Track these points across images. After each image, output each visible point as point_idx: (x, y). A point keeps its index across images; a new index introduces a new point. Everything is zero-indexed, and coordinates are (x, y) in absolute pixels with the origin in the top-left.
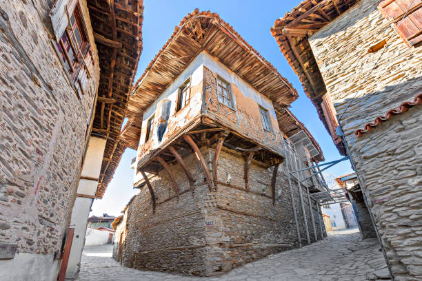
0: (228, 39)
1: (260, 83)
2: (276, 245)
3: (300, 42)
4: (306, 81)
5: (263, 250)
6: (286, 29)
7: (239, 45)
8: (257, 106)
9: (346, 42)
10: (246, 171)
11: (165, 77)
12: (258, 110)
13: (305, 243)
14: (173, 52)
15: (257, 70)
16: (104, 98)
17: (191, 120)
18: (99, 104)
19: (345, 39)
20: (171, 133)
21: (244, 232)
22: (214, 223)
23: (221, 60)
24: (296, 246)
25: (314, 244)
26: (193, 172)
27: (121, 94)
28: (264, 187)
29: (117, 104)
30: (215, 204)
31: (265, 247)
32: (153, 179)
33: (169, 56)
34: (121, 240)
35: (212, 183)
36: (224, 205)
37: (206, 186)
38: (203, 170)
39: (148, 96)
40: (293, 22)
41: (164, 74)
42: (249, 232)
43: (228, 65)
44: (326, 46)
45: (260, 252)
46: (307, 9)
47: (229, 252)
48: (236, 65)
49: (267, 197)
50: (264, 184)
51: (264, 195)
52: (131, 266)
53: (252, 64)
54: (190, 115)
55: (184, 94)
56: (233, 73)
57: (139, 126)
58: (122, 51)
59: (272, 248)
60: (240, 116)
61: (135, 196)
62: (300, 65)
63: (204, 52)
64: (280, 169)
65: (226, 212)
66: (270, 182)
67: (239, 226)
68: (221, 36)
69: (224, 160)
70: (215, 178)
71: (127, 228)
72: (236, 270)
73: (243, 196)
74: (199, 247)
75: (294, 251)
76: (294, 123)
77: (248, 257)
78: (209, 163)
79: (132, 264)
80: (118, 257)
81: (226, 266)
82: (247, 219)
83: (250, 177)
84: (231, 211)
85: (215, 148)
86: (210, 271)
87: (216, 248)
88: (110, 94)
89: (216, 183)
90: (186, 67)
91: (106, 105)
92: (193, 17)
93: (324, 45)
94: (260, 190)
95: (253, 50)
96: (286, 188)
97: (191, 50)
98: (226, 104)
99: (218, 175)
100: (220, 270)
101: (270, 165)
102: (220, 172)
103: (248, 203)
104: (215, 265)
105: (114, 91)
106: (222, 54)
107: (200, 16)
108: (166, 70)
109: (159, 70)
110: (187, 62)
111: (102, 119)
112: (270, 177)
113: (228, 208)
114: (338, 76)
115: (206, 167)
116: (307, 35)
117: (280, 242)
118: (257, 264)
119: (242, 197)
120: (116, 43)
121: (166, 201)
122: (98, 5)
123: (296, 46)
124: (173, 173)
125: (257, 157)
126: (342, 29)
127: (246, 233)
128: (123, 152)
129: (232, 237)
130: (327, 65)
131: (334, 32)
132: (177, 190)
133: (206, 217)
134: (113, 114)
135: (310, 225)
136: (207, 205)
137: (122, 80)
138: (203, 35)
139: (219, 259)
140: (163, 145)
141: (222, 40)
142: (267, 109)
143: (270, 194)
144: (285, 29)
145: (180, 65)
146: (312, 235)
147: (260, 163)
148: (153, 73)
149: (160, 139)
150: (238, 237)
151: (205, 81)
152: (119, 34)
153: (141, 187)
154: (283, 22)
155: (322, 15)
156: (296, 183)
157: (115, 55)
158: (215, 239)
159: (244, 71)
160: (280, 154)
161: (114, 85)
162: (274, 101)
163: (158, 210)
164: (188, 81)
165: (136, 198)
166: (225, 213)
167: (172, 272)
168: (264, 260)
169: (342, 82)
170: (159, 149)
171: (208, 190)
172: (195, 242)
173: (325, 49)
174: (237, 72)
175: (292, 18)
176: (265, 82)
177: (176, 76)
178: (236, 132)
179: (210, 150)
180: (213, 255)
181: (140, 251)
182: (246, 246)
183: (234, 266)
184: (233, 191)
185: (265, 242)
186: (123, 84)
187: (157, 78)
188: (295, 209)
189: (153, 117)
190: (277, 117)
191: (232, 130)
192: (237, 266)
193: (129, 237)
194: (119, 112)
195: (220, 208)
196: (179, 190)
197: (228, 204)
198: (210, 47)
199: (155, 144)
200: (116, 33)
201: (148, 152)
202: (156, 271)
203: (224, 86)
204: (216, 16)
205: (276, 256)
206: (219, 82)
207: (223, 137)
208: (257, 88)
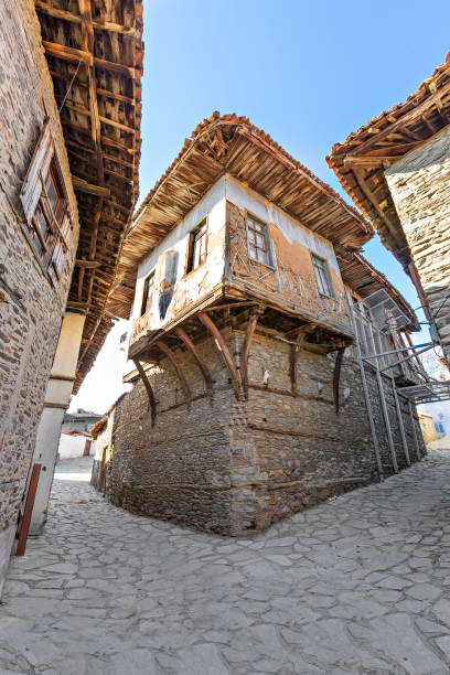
0: (262, 154)
1: (312, 216)
2: (342, 480)
3: (372, 173)
4: (384, 228)
5: (319, 490)
6: (350, 159)
7: (279, 162)
8: (309, 256)
9: (442, 184)
10: (293, 362)
11: (170, 214)
12: (310, 261)
13: (390, 471)
14: (181, 177)
15: (308, 197)
16: (84, 261)
17: (209, 291)
18: (77, 270)
19: (440, 180)
20: (178, 307)
21: (290, 463)
22: (243, 452)
23: (253, 186)
24: (374, 480)
25: (405, 472)
26: (211, 366)
27: (107, 255)
28: (320, 385)
29: (102, 268)
30: (245, 421)
31: (324, 485)
32: (152, 372)
33: (176, 184)
34: (104, 459)
35: (240, 388)
36: (258, 422)
37: (231, 392)
38: (225, 366)
39: (145, 243)
40: (360, 148)
41: (168, 210)
42: (298, 463)
43: (263, 193)
44: (412, 187)
45: (315, 493)
46: (381, 129)
47: (267, 498)
48: (276, 192)
49: (326, 401)
50: (321, 381)
51: (322, 399)
52: (119, 505)
53: (300, 190)
54: (207, 283)
55: (198, 243)
56: (271, 204)
57: (132, 285)
58: (111, 199)
59: (335, 485)
60: (281, 278)
61: (125, 394)
62: (373, 207)
63: (228, 176)
64: (347, 353)
65: (262, 432)
66: (330, 378)
67: (283, 454)
68: (251, 151)
69: (258, 347)
70: (245, 379)
71: (113, 443)
72: (278, 525)
73: (287, 404)
74: (221, 489)
75: (371, 487)
76: (369, 274)
77: (298, 502)
78: (235, 354)
79: (120, 501)
80: (98, 483)
81: (263, 520)
82: (295, 442)
83: (298, 372)
84: (270, 431)
85: (245, 329)
86: (237, 527)
87: (247, 492)
88: (93, 256)
89: (246, 385)
90: (200, 198)
91: (87, 270)
92: (211, 125)
93: (409, 185)
94: (315, 392)
95: (301, 168)
96: (358, 385)
97: (208, 173)
98: (261, 260)
99: (250, 372)
100: (253, 526)
101: (331, 350)
102: (253, 367)
103: (296, 416)
104: (245, 519)
105: (98, 251)
106: (254, 177)
107: (221, 123)
108: (171, 204)
109: (162, 203)
110: (202, 191)
111: (80, 290)
112: (330, 368)
113: (265, 425)
114: (431, 242)
115: (231, 363)
116: (383, 166)
117: (348, 475)
118: (312, 514)
119: (287, 407)
120: (102, 190)
121: (171, 408)
122: (78, 139)
123: (365, 179)
124: (182, 365)
125: (310, 338)
126: (435, 161)
127: (294, 465)
128: (109, 330)
129: (272, 473)
130: (414, 221)
131: (424, 165)
132: (188, 393)
133: (232, 441)
134: (95, 281)
135: (398, 440)
136: (232, 422)
137: (110, 236)
138: (226, 151)
139: (252, 510)
140: (168, 326)
141: (254, 157)
142: (324, 257)
143: (331, 398)
144: (348, 159)
145: (191, 196)
146: (402, 456)
147: (314, 346)
148: (153, 209)
149: (163, 316)
150: (281, 471)
151: (228, 225)
152: (107, 177)
153: (133, 381)
154: (344, 148)
155: (404, 135)
156: (374, 373)
157: (100, 205)
158: (245, 478)
159: (288, 200)
160: (346, 333)
161: (98, 243)
162: (335, 242)
163: (160, 422)
164: (203, 223)
165: (127, 398)
166: (260, 435)
167: (180, 523)
168: (323, 507)
169: (438, 252)
170: (161, 330)
171: (234, 398)
172: (215, 480)
173: (409, 193)
174: (277, 202)
175: (358, 142)
176: (320, 215)
177: (186, 211)
178: (276, 305)
179: (237, 333)
180: (241, 504)
181: (133, 484)
182: (294, 486)
183: (276, 519)
184: (273, 397)
185: (324, 477)
186: (111, 242)
187: (158, 216)
188: (371, 416)
189: (153, 274)
190: (340, 268)
191: (269, 303)
192: (280, 519)
193: (116, 457)
194: (105, 279)
195: (252, 427)
196: (191, 393)
197: (265, 420)
198: (235, 168)
199: (156, 322)
200: (102, 176)
201: (145, 333)
202: (157, 518)
203: (258, 228)
204: (244, 121)
205: (342, 499)
206: (250, 223)
207: (257, 314)
208: (309, 225)
